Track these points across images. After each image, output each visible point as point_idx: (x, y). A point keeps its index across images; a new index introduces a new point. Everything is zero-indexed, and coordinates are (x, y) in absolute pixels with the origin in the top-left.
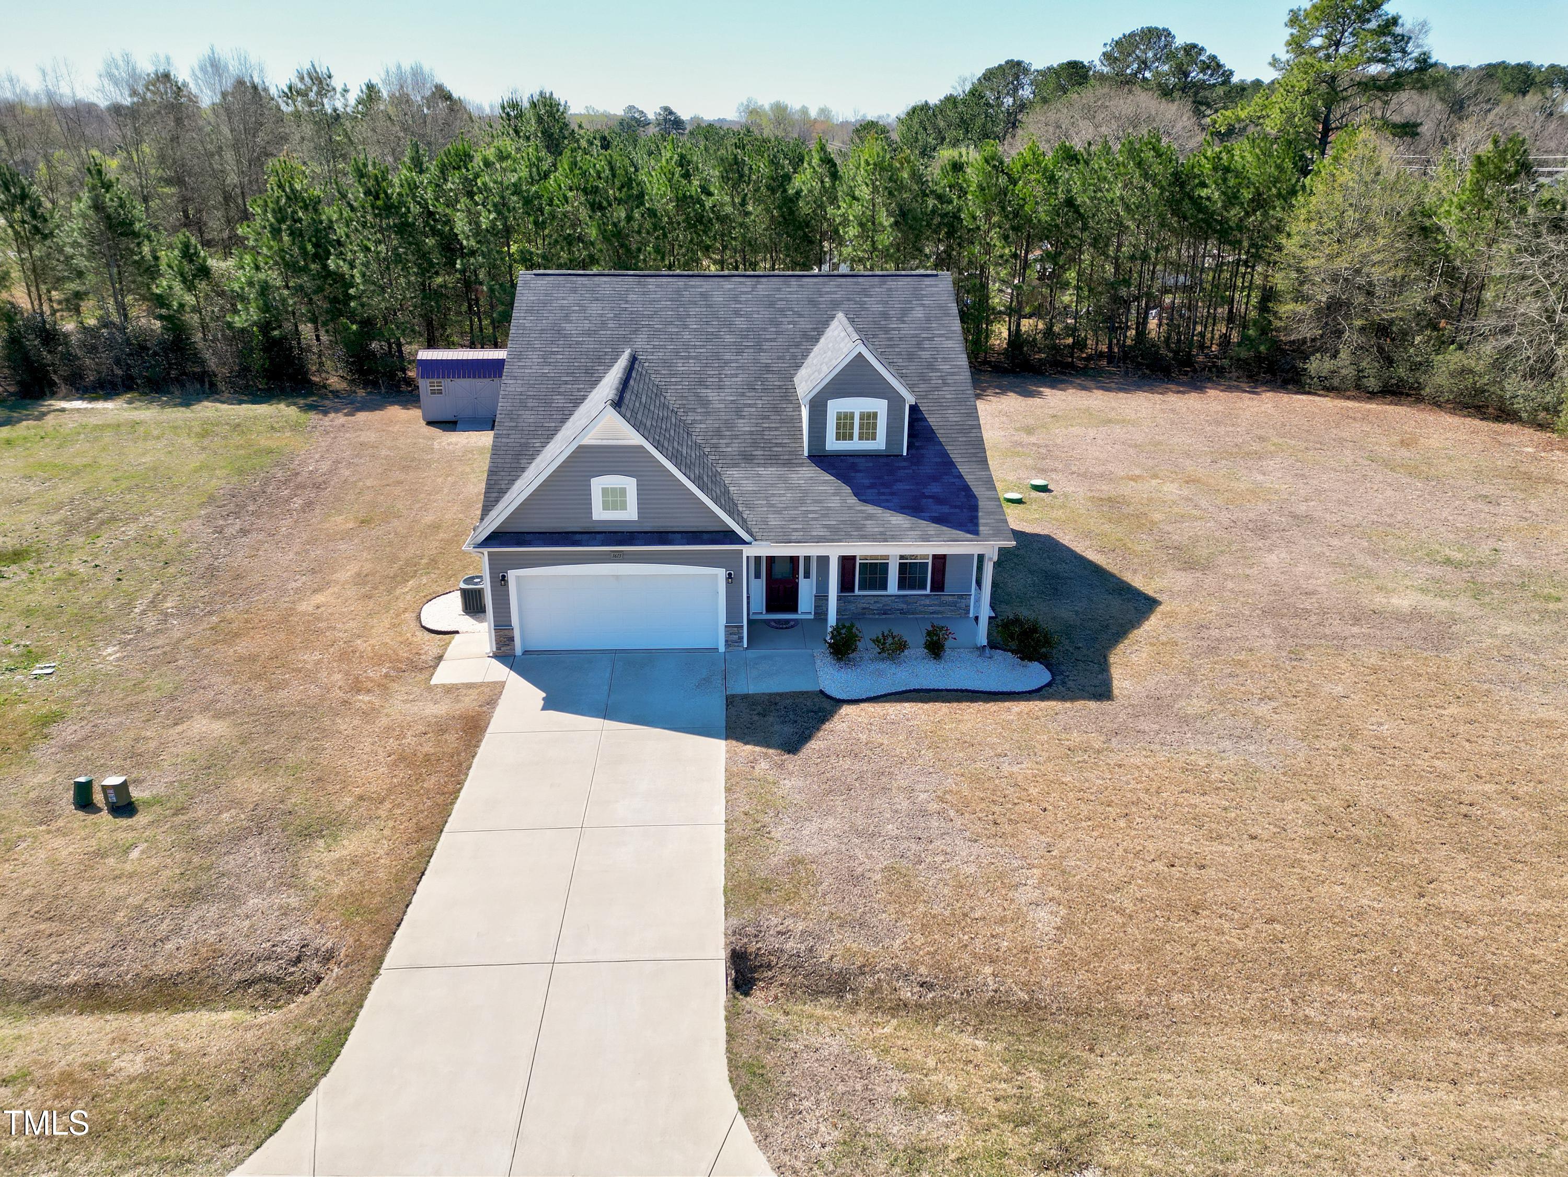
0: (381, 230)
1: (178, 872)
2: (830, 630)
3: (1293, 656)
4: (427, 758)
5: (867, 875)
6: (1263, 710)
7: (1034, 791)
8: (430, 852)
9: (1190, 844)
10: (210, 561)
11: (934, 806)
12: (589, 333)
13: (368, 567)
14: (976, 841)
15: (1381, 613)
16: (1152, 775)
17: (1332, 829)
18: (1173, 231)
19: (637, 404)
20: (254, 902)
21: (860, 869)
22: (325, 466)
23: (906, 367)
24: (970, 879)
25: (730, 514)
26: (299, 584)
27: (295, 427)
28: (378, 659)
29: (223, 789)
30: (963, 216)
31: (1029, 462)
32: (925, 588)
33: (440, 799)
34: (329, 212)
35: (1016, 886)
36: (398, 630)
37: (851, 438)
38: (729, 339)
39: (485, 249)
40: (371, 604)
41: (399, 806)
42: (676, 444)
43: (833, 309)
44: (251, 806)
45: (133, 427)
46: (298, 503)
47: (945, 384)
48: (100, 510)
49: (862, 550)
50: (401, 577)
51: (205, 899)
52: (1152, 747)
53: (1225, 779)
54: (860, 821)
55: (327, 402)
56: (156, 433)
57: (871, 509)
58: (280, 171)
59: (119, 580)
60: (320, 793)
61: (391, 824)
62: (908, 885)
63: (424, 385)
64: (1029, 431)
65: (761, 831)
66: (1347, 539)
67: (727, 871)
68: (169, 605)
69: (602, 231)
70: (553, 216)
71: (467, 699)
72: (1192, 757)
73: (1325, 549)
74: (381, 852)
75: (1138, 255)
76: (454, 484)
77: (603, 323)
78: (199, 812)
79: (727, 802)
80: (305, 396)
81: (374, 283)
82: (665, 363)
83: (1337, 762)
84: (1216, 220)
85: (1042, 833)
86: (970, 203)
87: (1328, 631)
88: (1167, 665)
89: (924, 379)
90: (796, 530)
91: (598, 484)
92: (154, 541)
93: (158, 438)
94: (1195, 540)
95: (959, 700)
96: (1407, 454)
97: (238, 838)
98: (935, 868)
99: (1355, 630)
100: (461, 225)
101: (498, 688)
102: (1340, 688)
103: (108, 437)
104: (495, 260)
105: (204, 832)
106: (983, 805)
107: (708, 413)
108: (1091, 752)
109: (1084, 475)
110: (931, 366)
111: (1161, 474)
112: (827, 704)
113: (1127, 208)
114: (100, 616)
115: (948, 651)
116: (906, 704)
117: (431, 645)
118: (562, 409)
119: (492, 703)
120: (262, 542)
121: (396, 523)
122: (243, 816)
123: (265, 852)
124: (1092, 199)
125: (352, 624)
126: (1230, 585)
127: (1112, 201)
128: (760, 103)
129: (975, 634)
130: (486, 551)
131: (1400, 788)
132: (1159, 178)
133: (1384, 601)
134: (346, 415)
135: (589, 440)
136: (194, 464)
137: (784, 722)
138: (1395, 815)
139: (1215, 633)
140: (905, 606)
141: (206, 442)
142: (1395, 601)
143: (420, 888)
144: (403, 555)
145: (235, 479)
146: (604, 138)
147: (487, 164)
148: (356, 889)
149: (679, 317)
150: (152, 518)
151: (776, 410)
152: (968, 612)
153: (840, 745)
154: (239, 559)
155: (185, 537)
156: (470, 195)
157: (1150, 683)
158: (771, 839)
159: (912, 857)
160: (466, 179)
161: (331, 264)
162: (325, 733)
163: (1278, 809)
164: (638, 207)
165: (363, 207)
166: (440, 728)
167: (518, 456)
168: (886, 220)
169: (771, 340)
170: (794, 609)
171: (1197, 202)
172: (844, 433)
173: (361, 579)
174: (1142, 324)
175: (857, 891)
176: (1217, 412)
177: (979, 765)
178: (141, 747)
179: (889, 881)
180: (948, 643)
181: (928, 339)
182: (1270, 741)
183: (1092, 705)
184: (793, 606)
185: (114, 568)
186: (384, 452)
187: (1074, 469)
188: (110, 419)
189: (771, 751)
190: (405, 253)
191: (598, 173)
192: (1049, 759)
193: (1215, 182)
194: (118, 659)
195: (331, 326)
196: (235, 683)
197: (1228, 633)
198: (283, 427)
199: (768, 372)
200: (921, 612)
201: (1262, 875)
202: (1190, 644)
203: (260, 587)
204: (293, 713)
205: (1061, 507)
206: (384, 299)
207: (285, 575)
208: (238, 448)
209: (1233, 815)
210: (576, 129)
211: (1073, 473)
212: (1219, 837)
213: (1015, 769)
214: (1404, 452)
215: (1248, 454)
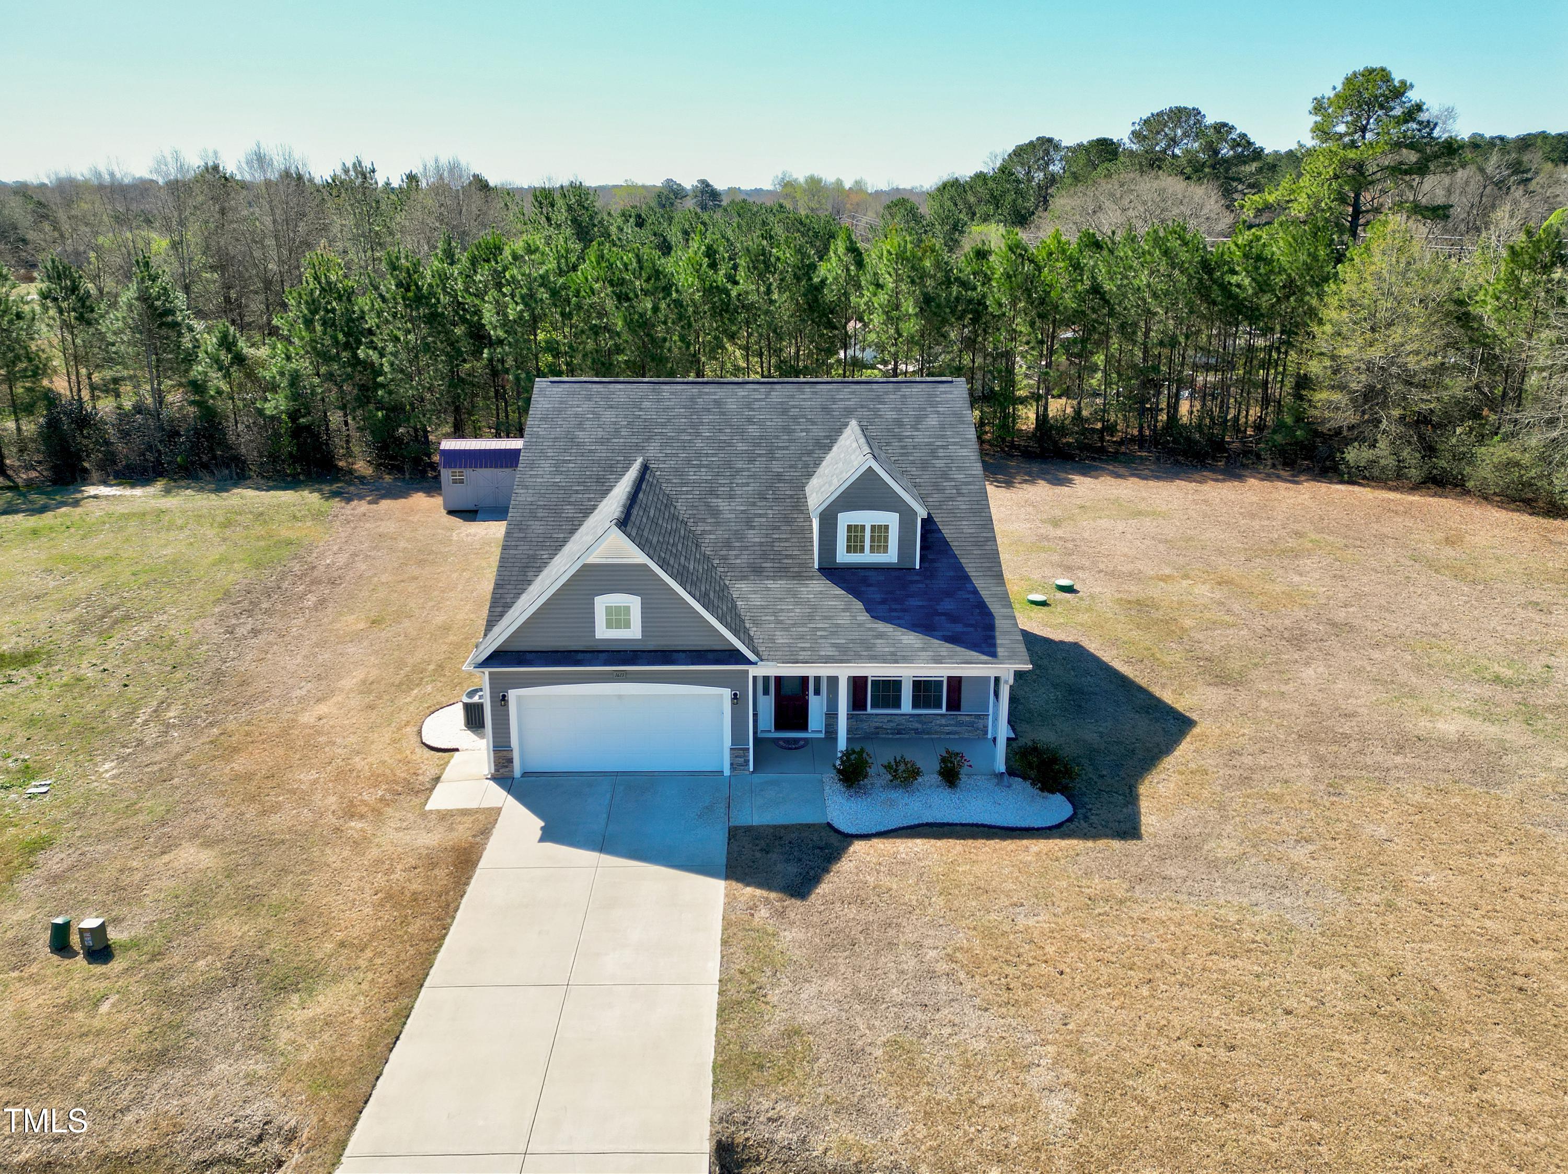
0: (411, 320)
1: (146, 1029)
2: (839, 755)
3: (1331, 789)
4: (415, 897)
5: (868, 1049)
6: (1300, 854)
7: (1050, 950)
8: (405, 1013)
9: (1219, 1019)
10: (218, 665)
11: (942, 967)
12: (602, 441)
13: (374, 673)
14: (986, 1010)
15: (1426, 740)
16: (1178, 932)
17: (1374, 1003)
18: (1203, 317)
19: (644, 520)
20: (221, 1068)
21: (860, 1043)
22: (342, 559)
23: (919, 476)
24: (979, 1057)
25: (736, 633)
26: (304, 691)
27: (318, 516)
28: (375, 780)
29: (202, 932)
30: (988, 303)
31: (1055, 558)
32: (940, 707)
33: (423, 947)
34: (363, 302)
35: (1029, 1067)
36: (398, 746)
37: (862, 550)
38: (741, 447)
39: (511, 340)
40: (373, 715)
41: (381, 954)
42: (683, 559)
43: (847, 416)
44: (228, 952)
45: (158, 516)
46: (311, 599)
47: (960, 494)
48: (115, 608)
49: (873, 670)
50: (406, 685)
51: (171, 1064)
52: (1179, 897)
53: (1258, 938)
54: (863, 983)
55: (352, 488)
56: (180, 522)
57: (882, 627)
58: (317, 264)
59: (126, 686)
60: (300, 938)
61: (370, 976)
62: (911, 1064)
63: (446, 475)
64: (1056, 523)
65: (757, 993)
66: (1389, 651)
67: (718, 1042)
68: (172, 714)
69: (629, 323)
70: (579, 307)
71: (461, 827)
72: (1222, 911)
73: (1366, 663)
74: (357, 1011)
75: (1166, 340)
76: (468, 580)
77: (617, 431)
78: (175, 959)
79: (722, 957)
80: (331, 482)
81: (402, 371)
82: (677, 471)
83: (1380, 920)
84: (1246, 307)
85: (1058, 1001)
86: (995, 290)
87: (1369, 761)
88: (1196, 799)
89: (938, 488)
90: (803, 649)
91: (602, 603)
92: (165, 642)
93: (182, 527)
94: (1227, 650)
95: (974, 837)
96: (1453, 554)
97: (211, 991)
98: (940, 1042)
99: (1399, 759)
100: (489, 316)
101: (493, 814)
102: (1382, 830)
103: (132, 527)
104: (521, 349)
105: (177, 982)
106: (995, 966)
107: (717, 524)
108: (1112, 902)
109: (1112, 574)
110: (945, 476)
111: (1192, 574)
112: (834, 840)
113: (1155, 295)
114: (102, 727)
115: (963, 778)
116: (919, 841)
117: (428, 763)
118: (572, 520)
119: (485, 832)
120: (271, 644)
121: (406, 623)
122: (219, 964)
123: (238, 1008)
124: (1118, 288)
125: (353, 739)
126: (1264, 704)
127: (1139, 289)
128: (795, 176)
129: (993, 758)
130: (487, 671)
131: (1449, 953)
132: (1186, 265)
133: (1429, 725)
134: (370, 503)
135: (594, 558)
136: (215, 554)
137: (788, 861)
138: (1443, 987)
139: (1248, 760)
140: (919, 726)
141: (228, 532)
142: (1441, 725)
143: (392, 1056)
144: (410, 661)
145: (252, 573)
146: (639, 216)
147: (516, 257)
148: (326, 1055)
149: (693, 425)
150: (165, 617)
151: (788, 520)
152: (986, 733)
153: (846, 889)
154: (246, 664)
155: (196, 638)
156: (499, 286)
157: (1178, 819)
158: (767, 1003)
159: (917, 1029)
160: (495, 271)
161: (361, 353)
162: (313, 866)
163: (1316, 977)
164: (664, 298)
165: (394, 299)
166: (430, 861)
167: (525, 568)
168: (909, 307)
169: (784, 448)
170: (804, 726)
171: (1225, 288)
172: (854, 545)
173: (366, 687)
174: (1173, 407)
175: (855, 1069)
176: (1252, 504)
177: (993, 916)
178: (125, 880)
179: (891, 1059)
180: (964, 770)
181: (943, 447)
182: (1307, 893)
183: (1116, 844)
184: (803, 725)
185: (122, 673)
186: (402, 544)
187: (1102, 566)
188: (137, 507)
189: (773, 895)
190: (435, 342)
191: (626, 265)
192: (1068, 911)
193: (1245, 270)
194: (114, 777)
195: (359, 412)
196: (227, 805)
197: (1262, 760)
198: (305, 516)
199: (780, 481)
200: (936, 733)
201: (1298, 1060)
202: (1221, 773)
203: (264, 696)
204: (283, 842)
205: (1087, 610)
206: (412, 387)
207: (290, 681)
208: (258, 539)
209: (1266, 984)
210: (606, 218)
211: (1101, 571)
212: (1251, 1011)
213: (1031, 922)
214: (1449, 552)
215: (1283, 551)
